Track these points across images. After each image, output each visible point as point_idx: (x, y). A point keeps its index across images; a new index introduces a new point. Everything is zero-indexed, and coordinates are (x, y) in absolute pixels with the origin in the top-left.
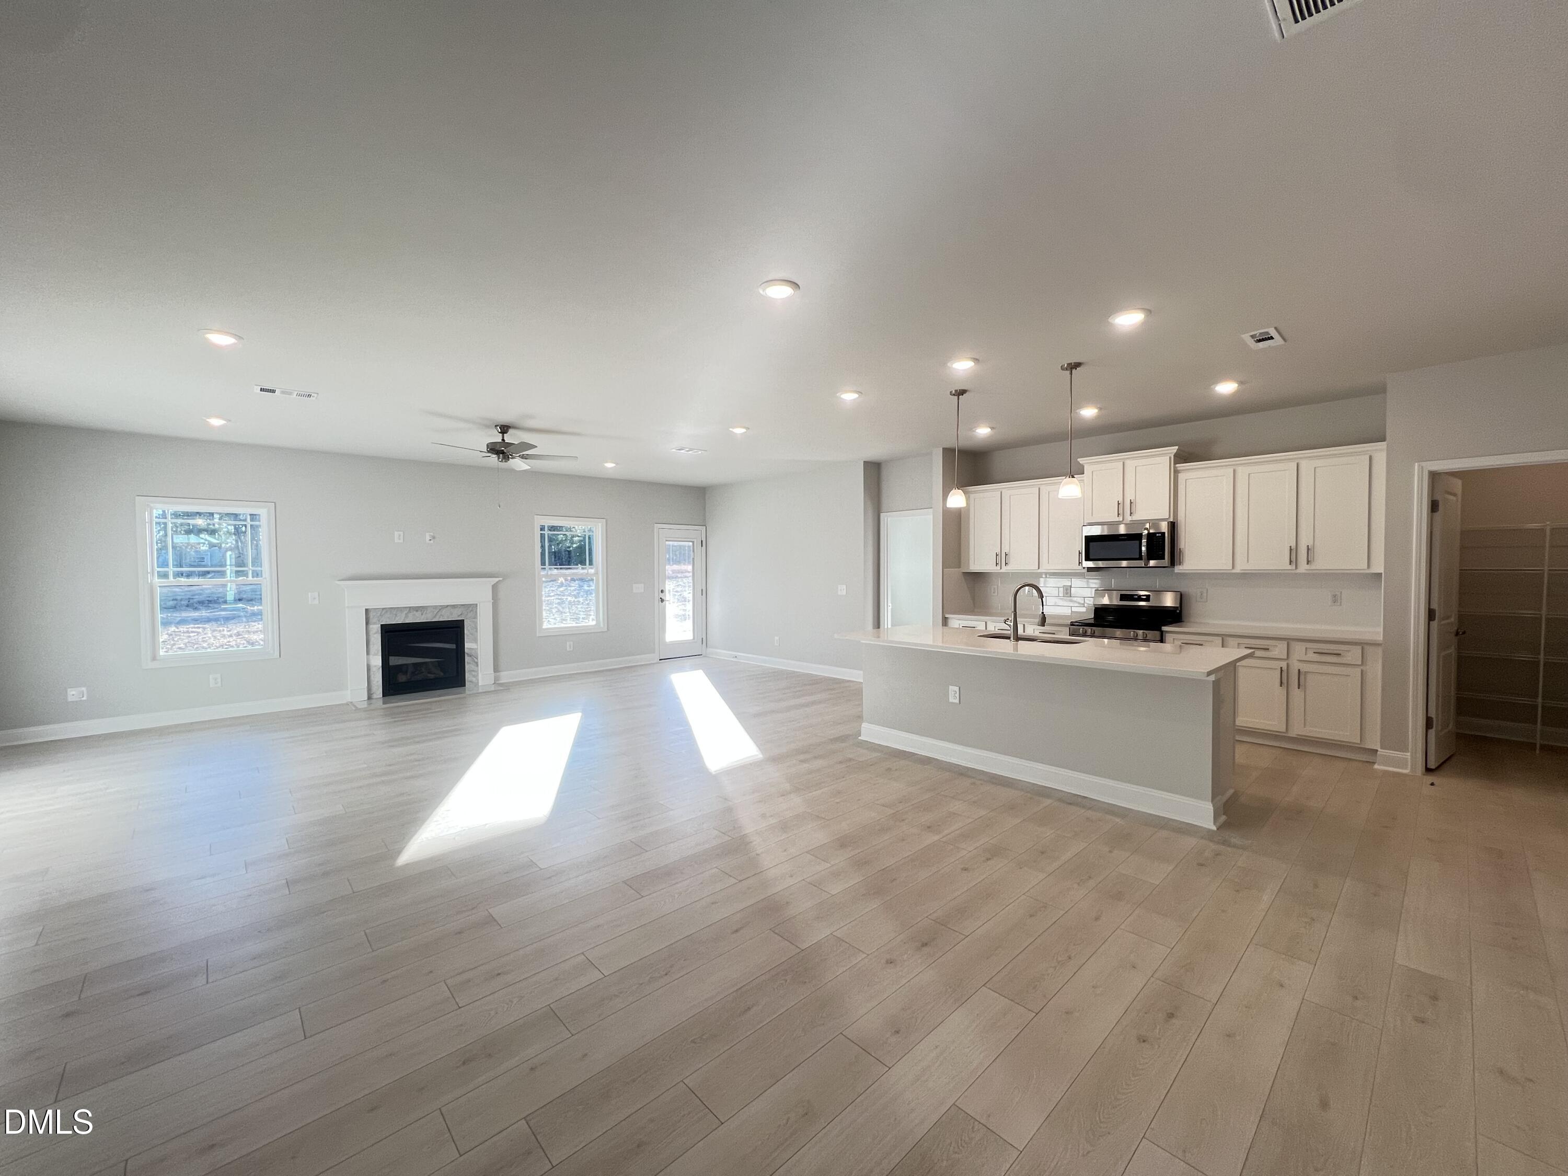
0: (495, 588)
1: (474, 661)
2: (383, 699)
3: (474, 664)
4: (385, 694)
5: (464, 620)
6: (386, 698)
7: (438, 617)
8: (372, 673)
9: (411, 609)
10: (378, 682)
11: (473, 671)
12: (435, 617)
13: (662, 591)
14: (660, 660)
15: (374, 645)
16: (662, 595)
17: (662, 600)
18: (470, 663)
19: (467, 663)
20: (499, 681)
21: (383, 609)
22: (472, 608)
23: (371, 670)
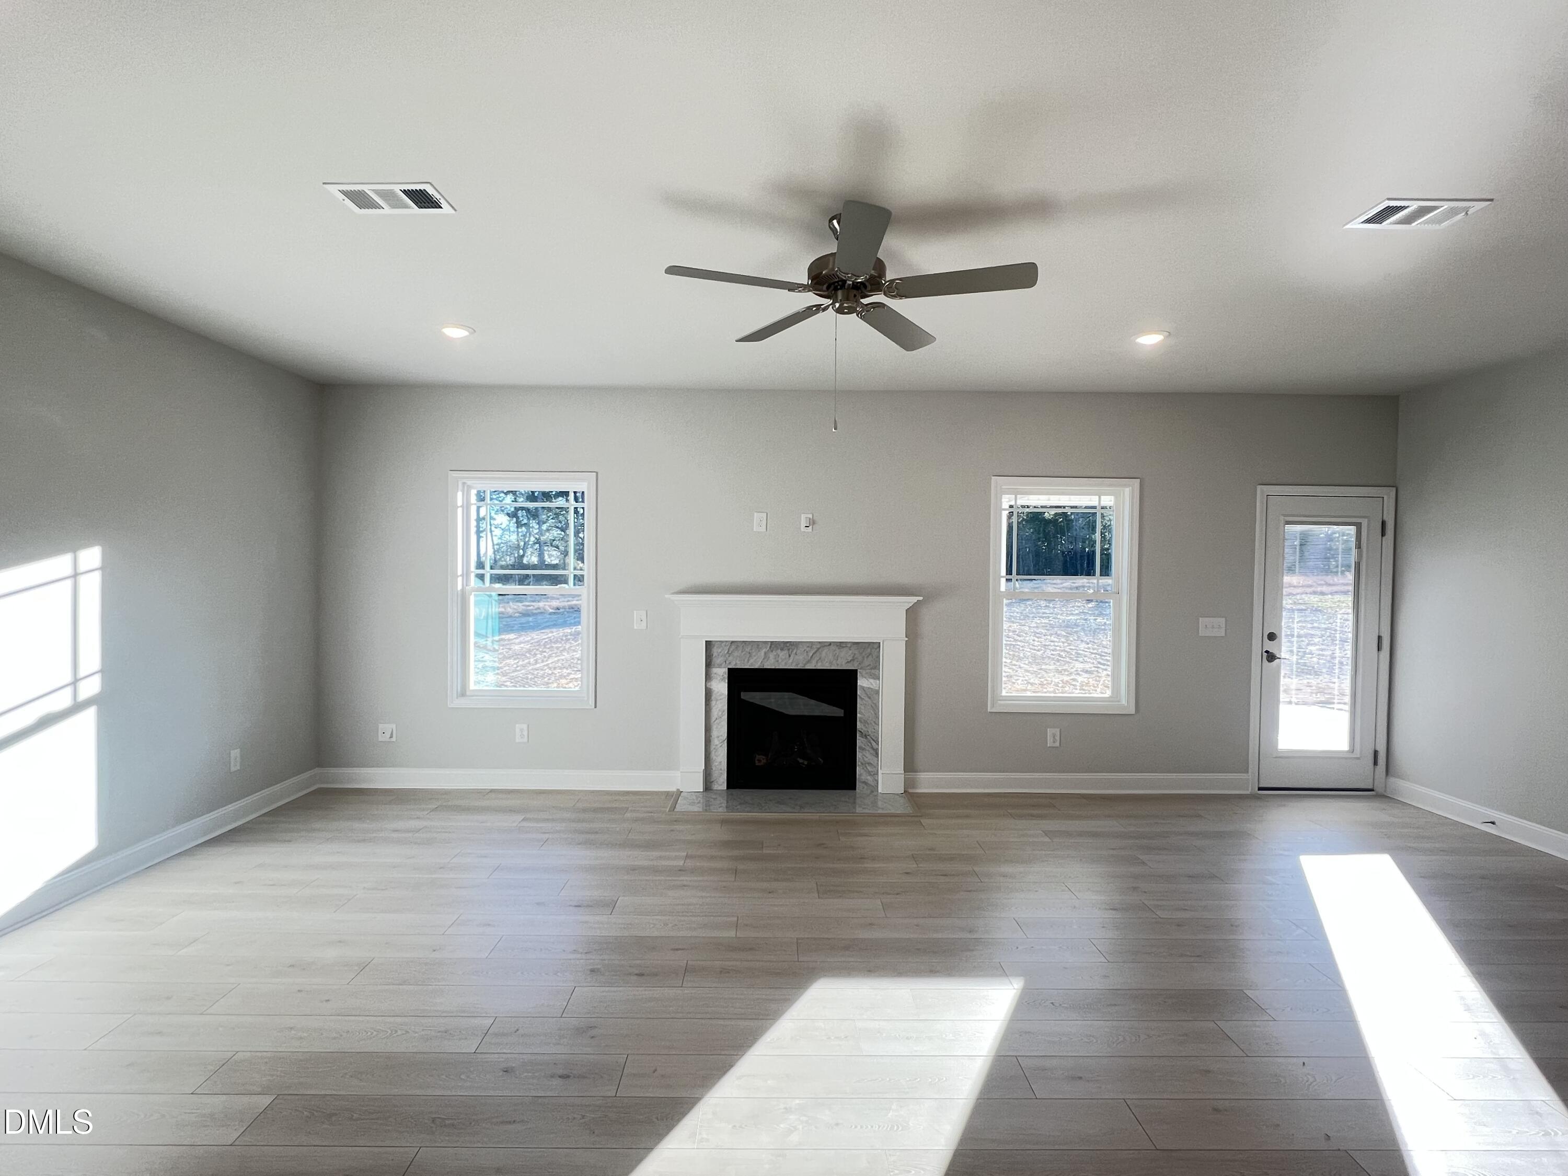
0: (912, 615)
1: (872, 748)
2: (727, 793)
3: (872, 751)
4: (732, 783)
5: (857, 670)
6: (735, 792)
7: (814, 662)
8: (712, 747)
9: (774, 645)
10: (721, 762)
11: (870, 764)
12: (809, 662)
13: (1272, 637)
14: (1260, 789)
15: (717, 700)
16: (1270, 646)
17: (1271, 657)
18: (864, 749)
19: (859, 748)
20: (914, 787)
21: (732, 642)
22: (871, 650)
23: (712, 743)
